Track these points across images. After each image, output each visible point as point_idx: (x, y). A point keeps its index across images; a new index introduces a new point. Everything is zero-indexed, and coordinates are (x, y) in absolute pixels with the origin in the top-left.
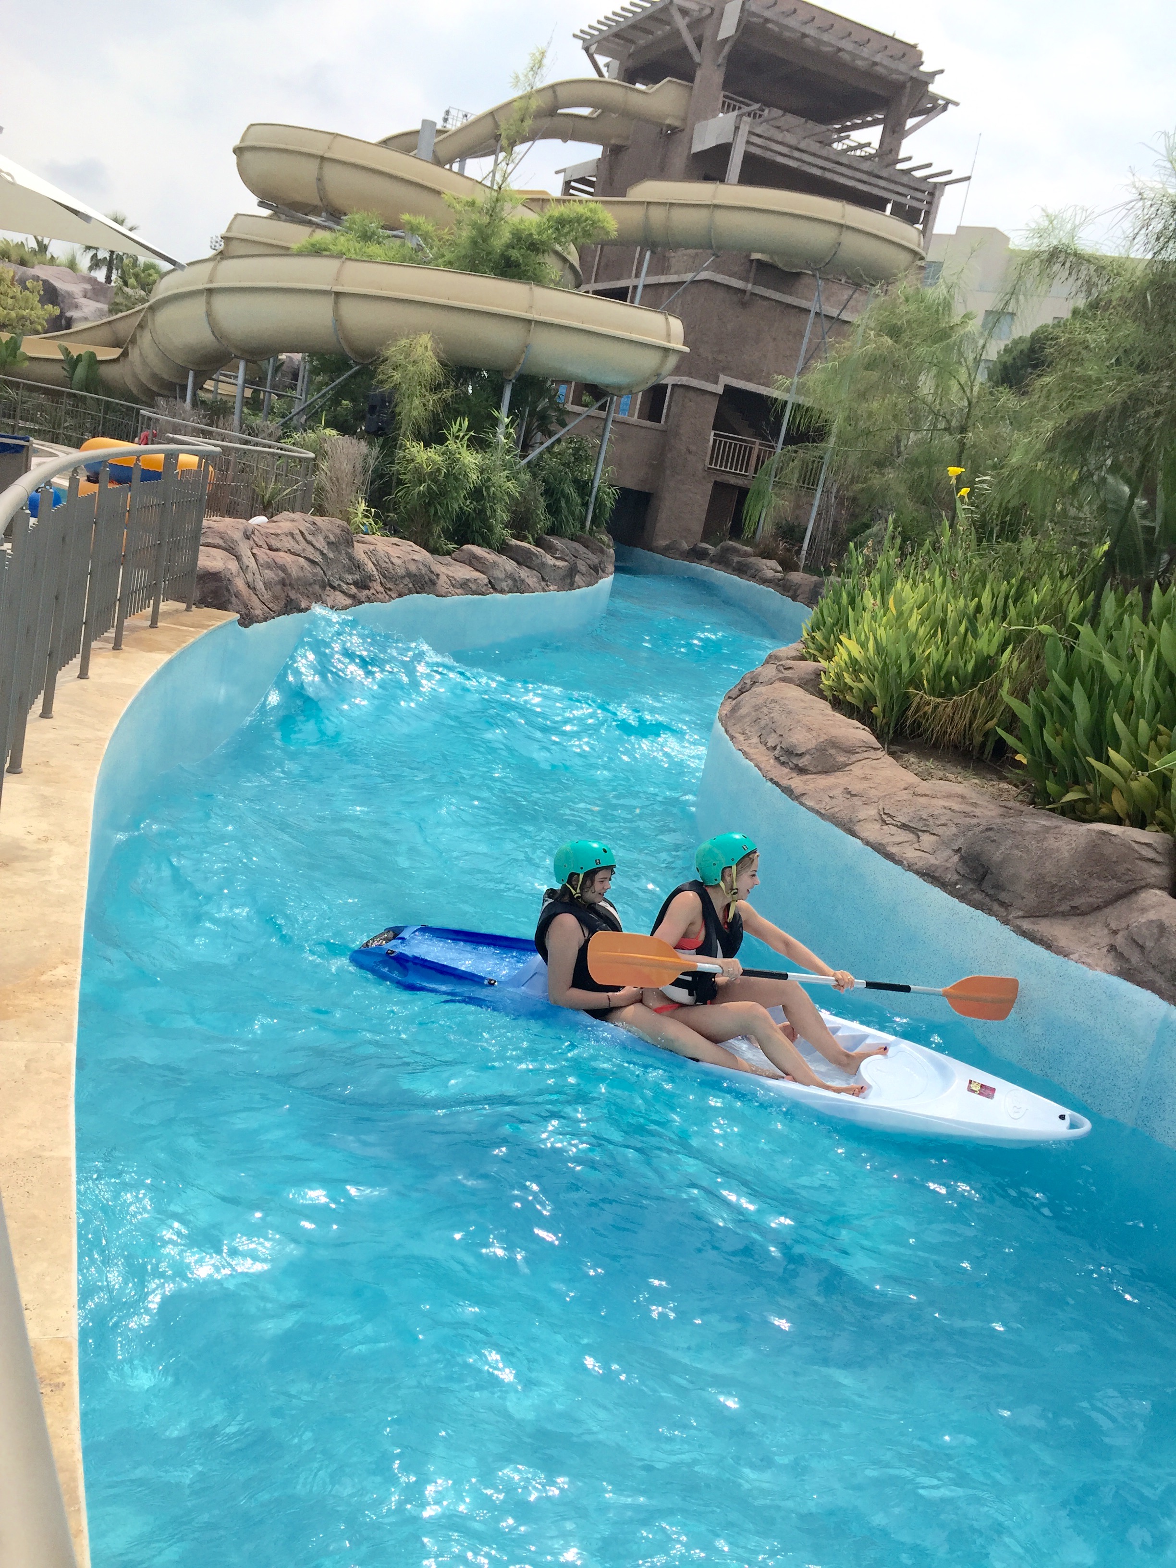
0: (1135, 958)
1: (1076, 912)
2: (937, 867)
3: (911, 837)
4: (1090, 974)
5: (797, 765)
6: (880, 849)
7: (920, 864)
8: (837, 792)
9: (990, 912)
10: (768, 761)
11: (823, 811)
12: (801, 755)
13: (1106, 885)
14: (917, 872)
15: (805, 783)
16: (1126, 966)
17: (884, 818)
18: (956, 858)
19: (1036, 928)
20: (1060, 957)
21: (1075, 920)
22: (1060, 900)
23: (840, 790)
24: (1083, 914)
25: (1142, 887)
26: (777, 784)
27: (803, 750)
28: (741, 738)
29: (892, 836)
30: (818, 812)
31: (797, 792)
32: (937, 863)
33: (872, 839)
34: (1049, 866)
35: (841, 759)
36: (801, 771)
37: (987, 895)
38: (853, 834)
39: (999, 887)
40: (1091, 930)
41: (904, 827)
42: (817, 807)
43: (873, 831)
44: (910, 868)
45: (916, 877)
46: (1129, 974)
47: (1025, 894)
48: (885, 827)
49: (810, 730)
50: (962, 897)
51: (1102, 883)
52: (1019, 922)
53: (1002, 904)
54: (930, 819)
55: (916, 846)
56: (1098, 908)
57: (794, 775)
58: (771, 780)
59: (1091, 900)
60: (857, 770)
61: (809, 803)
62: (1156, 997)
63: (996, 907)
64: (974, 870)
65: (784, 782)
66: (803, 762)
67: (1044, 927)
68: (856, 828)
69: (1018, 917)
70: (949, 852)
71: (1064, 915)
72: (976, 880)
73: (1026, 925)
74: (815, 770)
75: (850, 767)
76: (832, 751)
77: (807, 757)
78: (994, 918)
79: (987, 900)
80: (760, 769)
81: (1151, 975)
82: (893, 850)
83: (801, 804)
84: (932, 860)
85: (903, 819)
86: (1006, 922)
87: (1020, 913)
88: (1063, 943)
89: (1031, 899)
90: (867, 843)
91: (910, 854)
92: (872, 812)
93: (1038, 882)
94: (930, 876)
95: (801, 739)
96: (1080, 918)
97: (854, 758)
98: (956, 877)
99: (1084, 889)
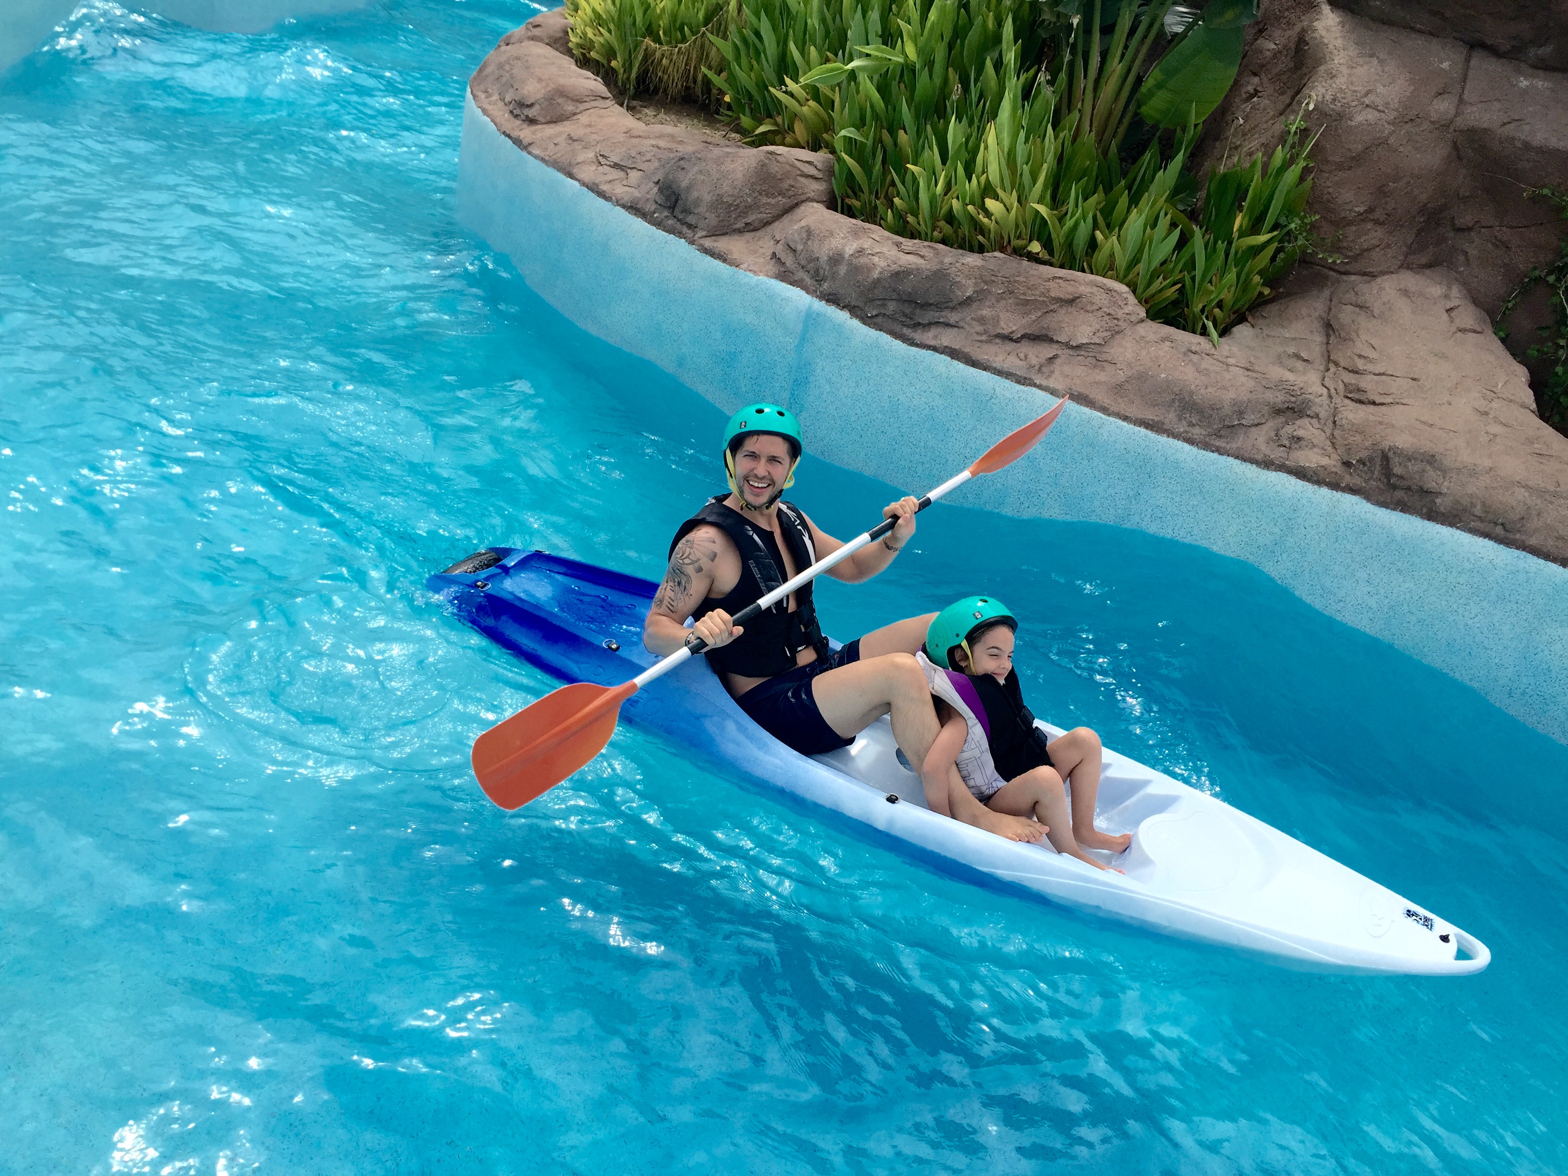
0: (789, 261)
1: (751, 228)
2: (639, 199)
3: (622, 174)
4: (753, 279)
5: (527, 116)
6: (594, 188)
7: (626, 199)
8: (561, 139)
9: (680, 235)
10: (503, 115)
11: (547, 158)
12: (530, 106)
13: (773, 201)
14: (624, 206)
15: (534, 133)
16: (782, 269)
17: (600, 159)
18: (656, 189)
19: (715, 244)
20: (733, 268)
21: (748, 236)
22: (736, 219)
23: (565, 136)
24: (755, 230)
25: (803, 202)
26: (509, 136)
27: (532, 101)
28: (482, 96)
29: (604, 176)
30: (543, 160)
31: (525, 142)
32: (639, 195)
33: (586, 180)
34: (726, 188)
35: (570, 108)
36: (532, 121)
37: (679, 220)
38: (571, 176)
39: (687, 211)
40: (761, 243)
41: (616, 166)
42: (542, 155)
43: (589, 173)
44: (618, 203)
45: (622, 211)
46: (785, 276)
47: (707, 215)
48: (600, 168)
49: (540, 80)
50: (658, 224)
51: (769, 200)
52: (702, 241)
53: (690, 226)
54: (638, 157)
55: (625, 183)
56: (768, 223)
57: (525, 126)
58: (504, 133)
59: (760, 216)
60: (584, 119)
61: (536, 152)
62: (803, 293)
63: (685, 229)
64: (668, 198)
65: (514, 134)
66: (531, 113)
67: (722, 244)
68: (575, 171)
69: (702, 237)
70: (652, 185)
71: (740, 231)
72: (669, 207)
73: (708, 243)
74: (543, 120)
75: (579, 116)
76: (560, 100)
77: (537, 107)
78: (683, 240)
79: (678, 225)
80: (495, 124)
81: (801, 274)
82: (604, 187)
83: (529, 153)
84: (636, 194)
85: (615, 159)
86: (692, 242)
87: (704, 233)
88: (735, 256)
89: (712, 219)
90: (584, 184)
91: (619, 190)
92: (591, 155)
93: (718, 203)
94: (634, 208)
95: (532, 90)
96: (752, 234)
97: (582, 107)
98: (653, 207)
99: (754, 207)
